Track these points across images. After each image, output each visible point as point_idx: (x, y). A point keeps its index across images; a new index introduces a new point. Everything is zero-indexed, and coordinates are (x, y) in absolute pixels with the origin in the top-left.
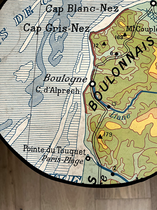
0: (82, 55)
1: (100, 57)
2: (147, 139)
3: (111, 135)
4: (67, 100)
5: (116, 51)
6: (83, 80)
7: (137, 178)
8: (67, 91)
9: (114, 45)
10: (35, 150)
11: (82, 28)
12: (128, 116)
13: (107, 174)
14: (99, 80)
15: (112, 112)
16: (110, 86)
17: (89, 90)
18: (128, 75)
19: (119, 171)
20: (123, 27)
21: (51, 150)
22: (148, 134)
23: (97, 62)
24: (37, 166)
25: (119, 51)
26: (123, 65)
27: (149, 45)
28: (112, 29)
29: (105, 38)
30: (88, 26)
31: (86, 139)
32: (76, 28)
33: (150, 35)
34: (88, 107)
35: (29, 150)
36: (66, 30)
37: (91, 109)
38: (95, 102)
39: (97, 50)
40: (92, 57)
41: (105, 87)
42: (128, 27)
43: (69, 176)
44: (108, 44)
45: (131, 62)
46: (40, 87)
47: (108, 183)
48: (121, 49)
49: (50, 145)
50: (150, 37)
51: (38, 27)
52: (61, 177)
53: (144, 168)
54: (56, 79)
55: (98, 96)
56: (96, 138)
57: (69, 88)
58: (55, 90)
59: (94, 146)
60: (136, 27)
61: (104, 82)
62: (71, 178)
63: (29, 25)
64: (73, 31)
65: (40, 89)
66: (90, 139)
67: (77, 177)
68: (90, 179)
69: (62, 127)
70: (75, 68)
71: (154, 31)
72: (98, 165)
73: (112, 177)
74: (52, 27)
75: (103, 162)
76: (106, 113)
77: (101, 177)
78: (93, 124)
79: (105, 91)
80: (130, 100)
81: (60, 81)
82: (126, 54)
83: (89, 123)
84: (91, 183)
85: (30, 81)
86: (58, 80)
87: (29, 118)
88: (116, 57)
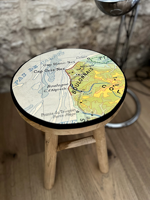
0: (64, 77)
1: (72, 76)
3: (86, 101)
4: (61, 92)
6: (67, 84)
9: (77, 72)
10: (48, 114)
11: (61, 69)
12: (91, 93)
14: (74, 83)
16: (80, 84)
17: (70, 87)
18: (86, 80)
19: (95, 113)
21: (57, 113)
26: (83, 77)
27: (91, 70)
28: (74, 68)
30: (64, 68)
32: (58, 69)
33: (91, 67)
35: (45, 115)
36: (54, 70)
37: (73, 93)
39: (70, 74)
41: (77, 85)
42: (81, 66)
44: (74, 72)
45: (86, 76)
47: (91, 119)
48: (80, 73)
51: (41, 71)
54: (53, 86)
55: (75, 88)
56: (79, 103)
57: (60, 88)
58: (54, 90)
59: (79, 107)
60: (84, 66)
62: (71, 122)
63: (36, 71)
65: (46, 91)
66: (76, 104)
67: (74, 120)
70: (62, 81)
72: (84, 113)
73: (92, 116)
74: (47, 70)
76: (81, 94)
77: (87, 118)
78: (76, 99)
80: (90, 87)
81: (56, 86)
82: (83, 74)
84: (82, 122)
85: (40, 89)
87: (42, 102)
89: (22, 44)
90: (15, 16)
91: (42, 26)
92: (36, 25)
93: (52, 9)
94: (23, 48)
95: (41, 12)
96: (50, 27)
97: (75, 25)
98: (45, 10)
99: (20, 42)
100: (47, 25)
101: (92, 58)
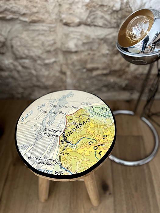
0: (62, 122)
1: (68, 124)
2: (83, 156)
3: (68, 154)
4: (52, 139)
6: (60, 132)
7: (77, 173)
8: (53, 135)
9: (75, 120)
11: (63, 113)
12: (77, 147)
13: (64, 170)
15: (70, 145)
17: (62, 135)
18: (79, 131)
19: (69, 169)
21: (40, 159)
26: (77, 127)
27: (88, 121)
28: (75, 115)
30: (66, 113)
31: (57, 155)
32: (61, 113)
35: (31, 158)
36: (57, 113)
37: (62, 143)
39: (68, 121)
40: (65, 124)
42: (81, 114)
44: (72, 119)
45: (80, 126)
46: (41, 133)
47: (63, 174)
51: (46, 111)
52: (43, 171)
53: (80, 168)
55: (65, 138)
56: (61, 155)
58: (48, 134)
59: (60, 158)
60: (84, 114)
61: (69, 133)
62: (47, 171)
63: (43, 110)
67: (50, 171)
68: (56, 172)
69: (47, 149)
70: (58, 127)
71: (91, 117)
73: (66, 172)
74: (51, 112)
75: (63, 165)
76: (67, 145)
77: (61, 172)
79: (69, 136)
80: (78, 140)
81: (51, 131)
82: (79, 123)
83: (60, 149)
85: (38, 130)
87: (34, 145)
88: (75, 124)
89: (55, 62)
90: (51, 38)
91: (74, 50)
92: (68, 48)
93: (86, 36)
94: (55, 64)
95: (74, 38)
96: (82, 51)
97: (107, 52)
98: (79, 37)
99: (53, 60)
100: (79, 50)
101: (95, 108)
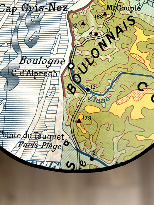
0: (60, 35)
1: (78, 38)
2: (127, 122)
3: (90, 119)
4: (44, 83)
5: (96, 31)
6: (61, 62)
7: (117, 162)
8: (44, 74)
9: (94, 24)
10: (11, 136)
11: (59, 7)
12: (108, 99)
13: (86, 159)
14: (78, 61)
15: (92, 95)
16: (89, 67)
17: (67, 72)
18: (108, 57)
19: (98, 155)
20: (102, 6)
21: (27, 135)
22: (128, 118)
23: (76, 43)
24: (13, 153)
25: (99, 31)
26: (102, 46)
27: (130, 24)
28: (91, 8)
29: (84, 18)
30: (67, 5)
31: (64, 123)
32: (53, 7)
33: (131, 14)
34: (66, 90)
35: (5, 135)
36: (43, 10)
37: (69, 92)
38: (74, 85)
39: (75, 30)
40: (71, 38)
41: (84, 70)
42: (108, 5)
43: (47, 162)
44: (87, 24)
45: (111, 43)
46: (15, 70)
47: (87, 168)
48: (101, 29)
49: (26, 130)
50: (131, 17)
51: (13, 8)
52: (39, 163)
53: (124, 152)
54: (32, 61)
55: (77, 78)
56: (75, 122)
57: (46, 71)
58: (31, 73)
59: (73, 131)
60: (116, 5)
61: (83, 64)
62: (49, 164)
63: (4, 5)
64: (50, 10)
65: (16, 73)
66: (69, 123)
67: (55, 162)
68: (69, 165)
69: (39, 111)
70: (53, 50)
71: (136, 10)
72: (77, 150)
73: (91, 162)
74: (28, 7)
75: (82, 146)
76: (85, 96)
77: (80, 162)
78: (71, 108)
79: (84, 73)
81: (37, 63)
82: (106, 34)
83: (67, 107)
84: (69, 169)
86: (35, 62)
87: (5, 103)
88: (96, 38)
